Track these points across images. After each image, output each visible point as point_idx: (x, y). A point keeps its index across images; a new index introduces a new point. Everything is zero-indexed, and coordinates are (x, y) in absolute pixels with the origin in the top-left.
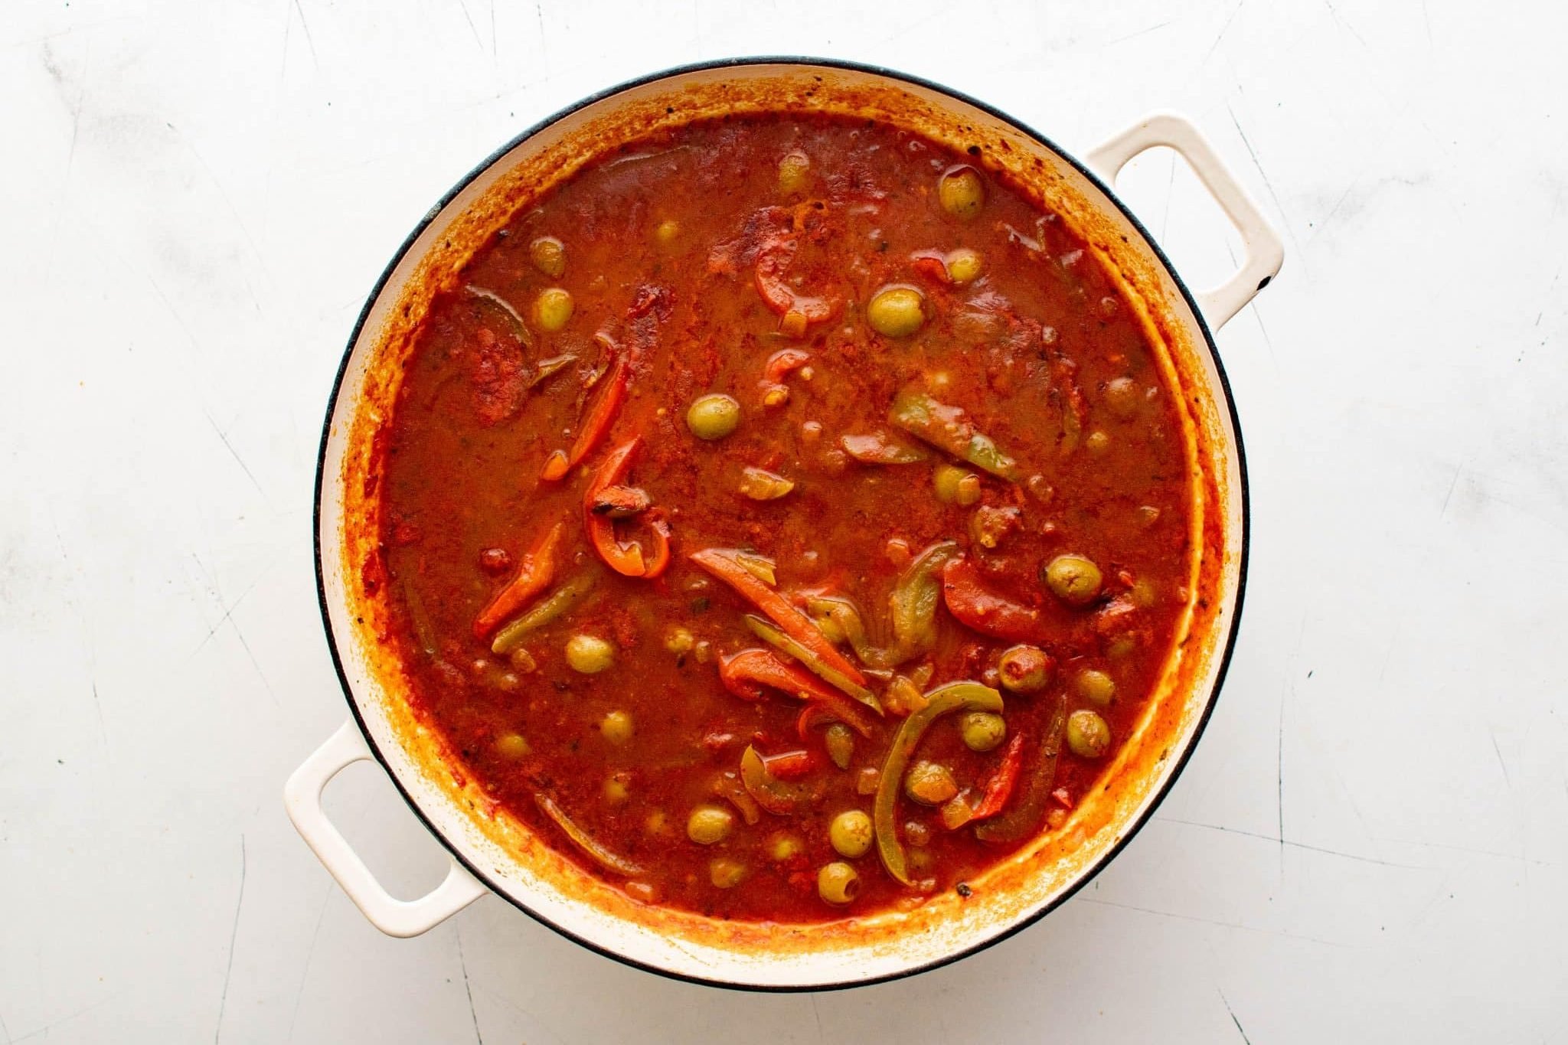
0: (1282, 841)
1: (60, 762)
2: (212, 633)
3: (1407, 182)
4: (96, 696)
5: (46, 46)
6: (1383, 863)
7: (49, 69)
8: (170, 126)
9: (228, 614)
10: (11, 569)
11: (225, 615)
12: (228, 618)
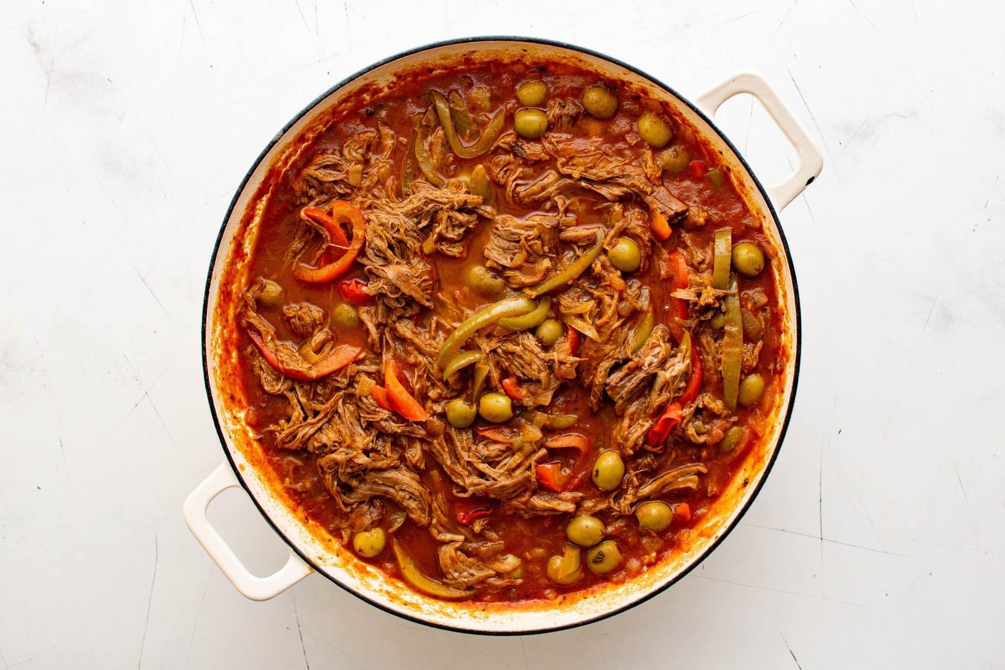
0: (822, 539)
1: (39, 488)
2: (136, 405)
3: (902, 116)
4: (61, 446)
5: (30, 29)
6: (887, 553)
7: (32, 44)
8: (109, 80)
9: (146, 393)
10: (7, 364)
11: (144, 394)
12: (146, 396)
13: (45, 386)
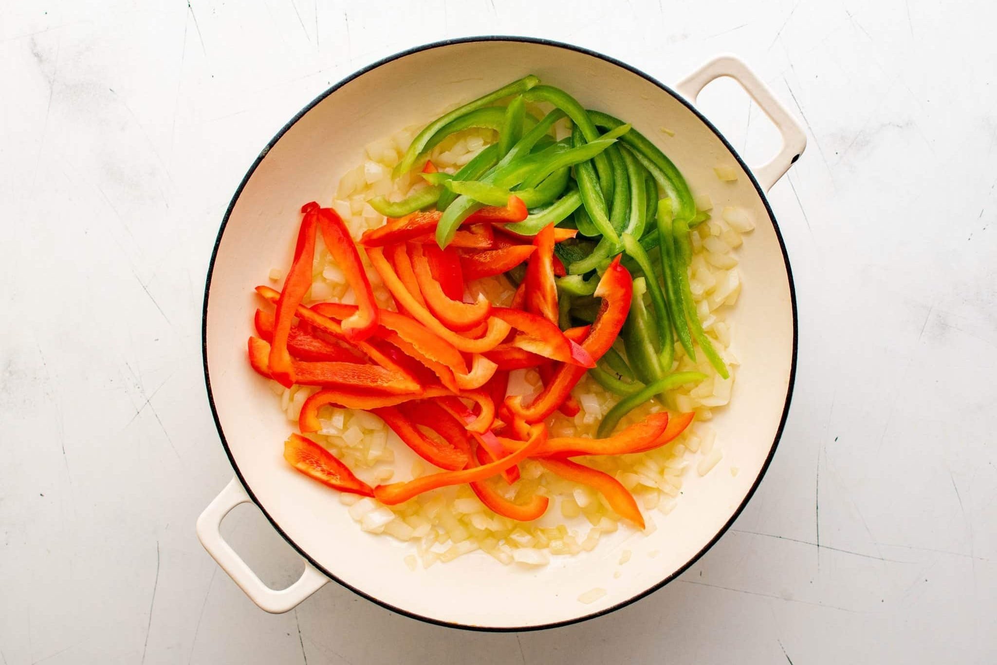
0: (818, 545)
1: (41, 495)
2: (138, 413)
3: (898, 126)
4: (64, 453)
5: (33, 39)
6: (883, 559)
7: (35, 54)
8: (111, 90)
9: (148, 401)
10: (10, 372)
11: (146, 401)
12: (148, 403)
13: (47, 394)
